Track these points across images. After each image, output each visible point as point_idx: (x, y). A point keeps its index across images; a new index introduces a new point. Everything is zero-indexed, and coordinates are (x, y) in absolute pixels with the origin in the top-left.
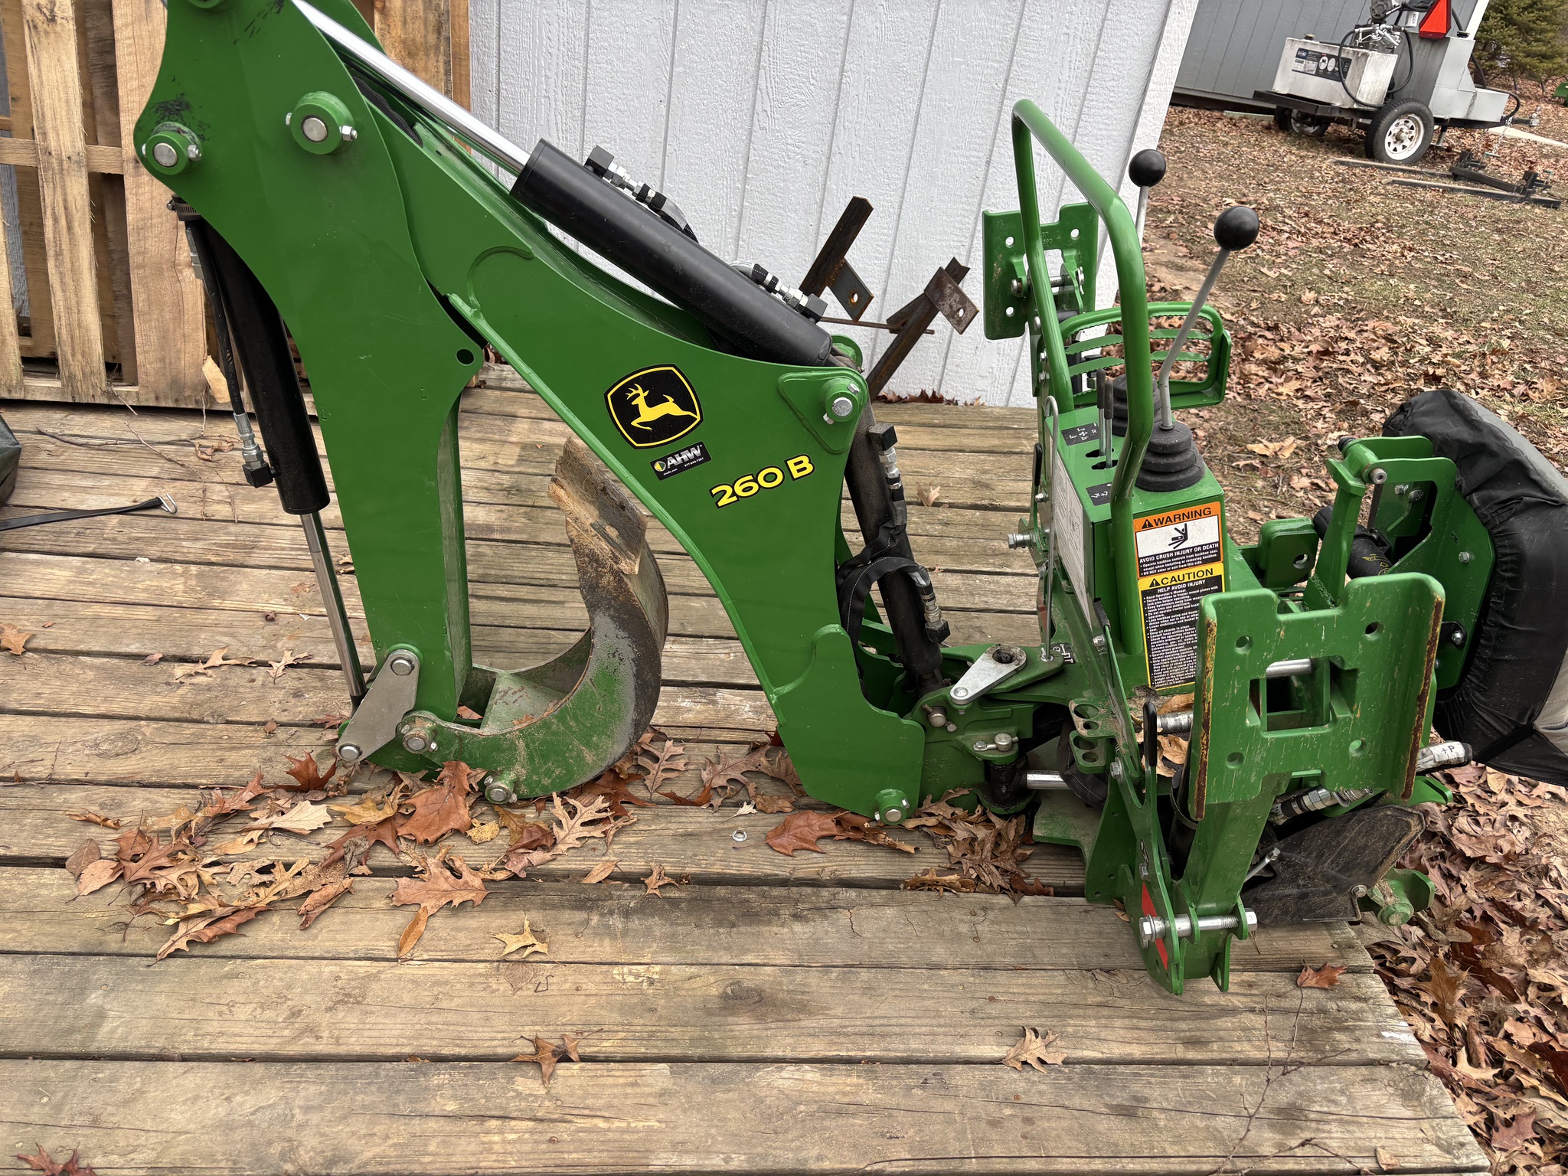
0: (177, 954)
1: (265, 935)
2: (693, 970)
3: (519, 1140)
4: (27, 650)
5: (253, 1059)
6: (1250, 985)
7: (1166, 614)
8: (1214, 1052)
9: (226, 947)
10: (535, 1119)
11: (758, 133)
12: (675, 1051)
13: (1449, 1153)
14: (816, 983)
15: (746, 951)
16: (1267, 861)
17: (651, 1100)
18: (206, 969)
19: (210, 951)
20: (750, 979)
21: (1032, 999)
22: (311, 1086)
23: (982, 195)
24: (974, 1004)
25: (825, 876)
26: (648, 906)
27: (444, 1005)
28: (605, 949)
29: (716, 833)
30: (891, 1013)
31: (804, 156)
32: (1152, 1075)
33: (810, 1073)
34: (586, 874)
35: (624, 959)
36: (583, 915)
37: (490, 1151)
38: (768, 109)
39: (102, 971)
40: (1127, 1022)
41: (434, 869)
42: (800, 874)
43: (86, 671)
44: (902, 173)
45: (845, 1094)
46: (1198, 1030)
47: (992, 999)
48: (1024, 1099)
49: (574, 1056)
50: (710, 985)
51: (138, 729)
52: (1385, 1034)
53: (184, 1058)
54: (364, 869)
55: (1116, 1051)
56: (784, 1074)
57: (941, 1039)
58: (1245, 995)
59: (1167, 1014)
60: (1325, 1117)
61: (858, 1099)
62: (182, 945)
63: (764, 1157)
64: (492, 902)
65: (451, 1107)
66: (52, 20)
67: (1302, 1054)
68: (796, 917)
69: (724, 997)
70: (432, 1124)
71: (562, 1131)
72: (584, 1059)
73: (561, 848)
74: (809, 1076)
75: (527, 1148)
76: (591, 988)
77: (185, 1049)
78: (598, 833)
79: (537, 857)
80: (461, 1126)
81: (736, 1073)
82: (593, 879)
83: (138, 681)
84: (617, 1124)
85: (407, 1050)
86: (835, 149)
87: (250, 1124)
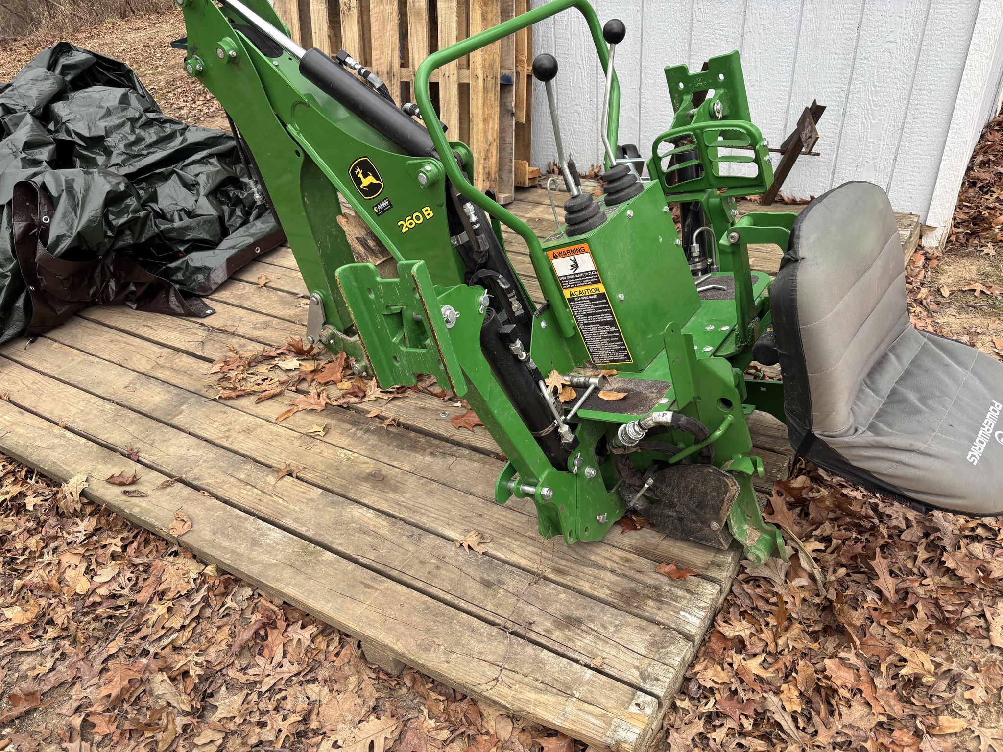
0: (215, 400)
1: (245, 402)
2: (368, 460)
3: (251, 496)
4: (265, 286)
5: (206, 441)
6: (627, 560)
7: (585, 315)
8: (567, 580)
9: (230, 403)
10: (262, 491)
11: (696, 24)
12: (330, 487)
13: (642, 678)
14: (412, 482)
15: (395, 460)
16: (646, 486)
17: (304, 500)
18: (219, 407)
19: (225, 402)
20: (386, 470)
21: (500, 522)
22: (213, 453)
23: (856, 52)
24: (470, 514)
25: (465, 442)
26: (378, 432)
27: (273, 443)
28: (345, 441)
29: (436, 411)
30: (429, 505)
31: (726, 36)
32: (519, 576)
33: (370, 514)
34: (369, 412)
35: (349, 448)
36: (349, 427)
37: (239, 495)
38: (702, 7)
39: (193, 399)
40: (535, 550)
41: (312, 394)
42: (455, 438)
43: (274, 296)
44: (794, 41)
45: (375, 526)
46: (570, 568)
47: (481, 515)
48: (447, 559)
49: (294, 475)
50: (370, 467)
51: (271, 321)
52: (682, 613)
53: (190, 434)
54: (294, 388)
55: (513, 558)
56: (360, 510)
57: (439, 522)
58: (618, 563)
59: (562, 555)
60: (590, 631)
61: (378, 531)
62: (217, 397)
63: (320, 535)
64: (323, 413)
65: (242, 477)
66: (349, 9)
67: (616, 601)
68: (432, 454)
69: (370, 474)
70: (232, 480)
71: (266, 498)
72: (297, 478)
73: (367, 399)
74: (369, 515)
75: (251, 499)
76: (325, 454)
77: (191, 431)
78: (386, 398)
79: (353, 400)
80: (240, 483)
81: (343, 503)
82: (369, 416)
83: (288, 303)
84: (286, 504)
85: (247, 454)
86: (746, 29)
87: (187, 459)
